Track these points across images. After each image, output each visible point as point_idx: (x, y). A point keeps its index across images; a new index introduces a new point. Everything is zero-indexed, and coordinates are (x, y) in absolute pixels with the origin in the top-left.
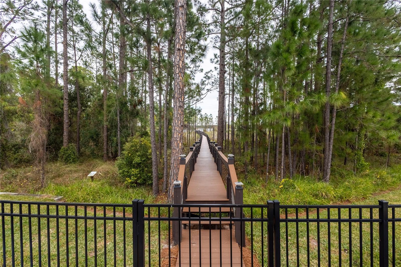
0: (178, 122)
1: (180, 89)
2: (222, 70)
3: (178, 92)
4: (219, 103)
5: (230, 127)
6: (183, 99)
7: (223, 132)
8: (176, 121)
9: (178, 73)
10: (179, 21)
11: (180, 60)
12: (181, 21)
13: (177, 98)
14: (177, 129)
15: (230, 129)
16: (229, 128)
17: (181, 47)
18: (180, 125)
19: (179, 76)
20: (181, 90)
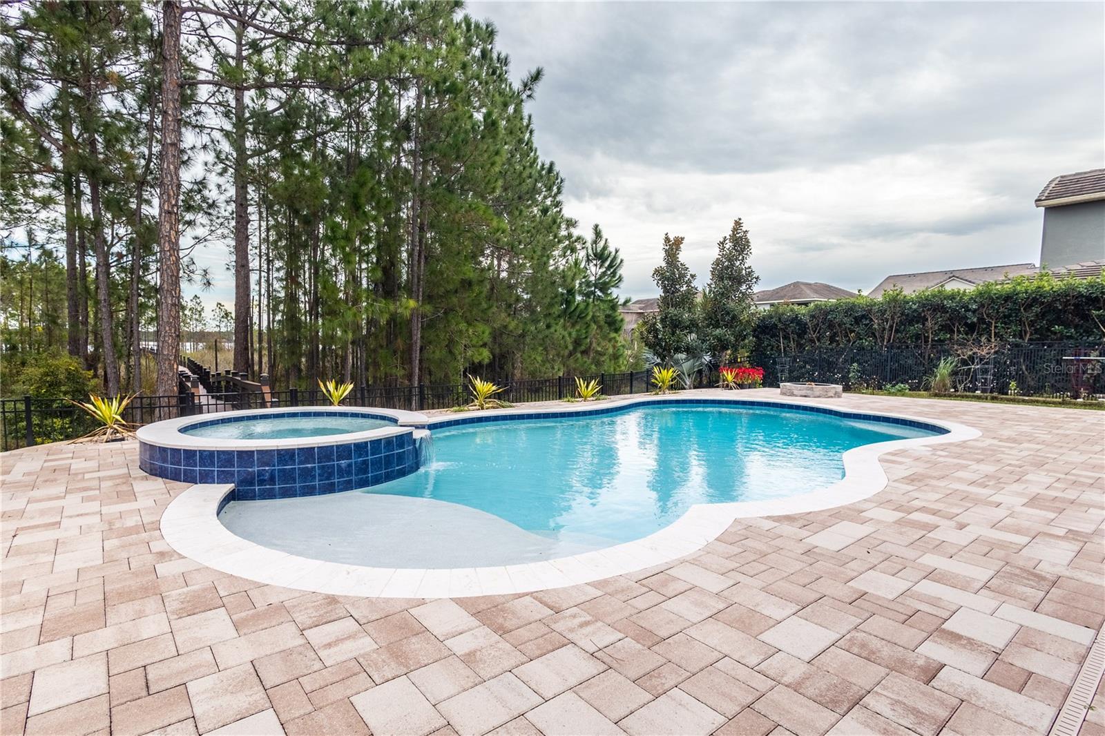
0: (170, 330)
1: (171, 276)
2: (241, 216)
3: (170, 281)
4: (237, 287)
5: (265, 338)
6: (177, 292)
7: (246, 349)
8: (167, 328)
9: (169, 251)
10: (168, 167)
11: (171, 228)
12: (172, 167)
13: (168, 290)
14: (170, 341)
15: (265, 345)
16: (260, 341)
17: (172, 208)
18: (174, 335)
19: (171, 255)
20: (174, 279)
